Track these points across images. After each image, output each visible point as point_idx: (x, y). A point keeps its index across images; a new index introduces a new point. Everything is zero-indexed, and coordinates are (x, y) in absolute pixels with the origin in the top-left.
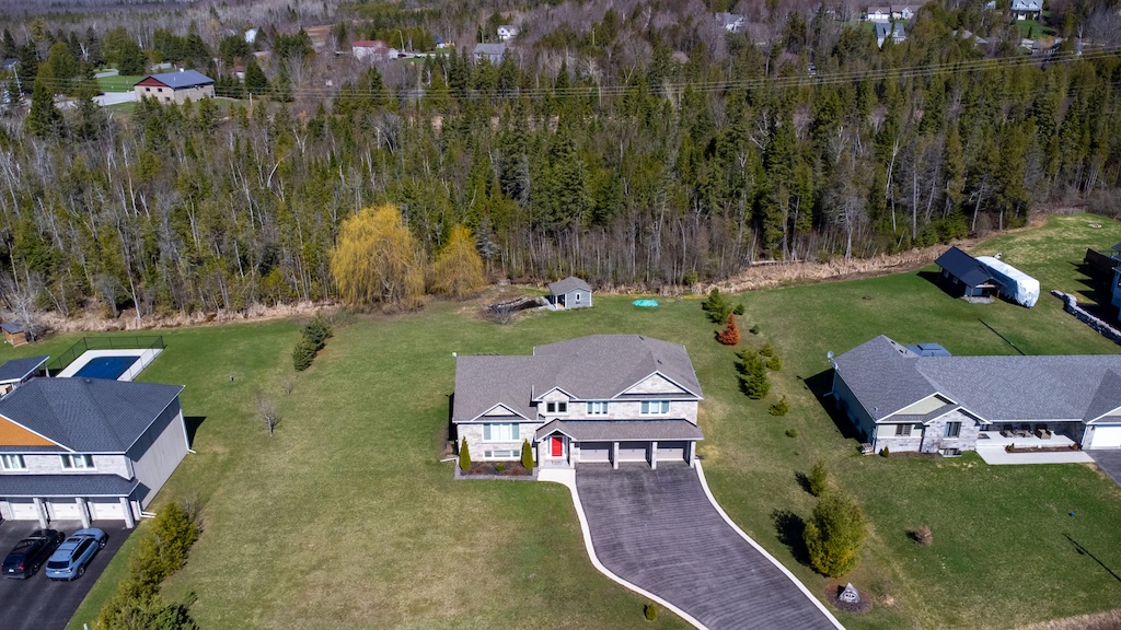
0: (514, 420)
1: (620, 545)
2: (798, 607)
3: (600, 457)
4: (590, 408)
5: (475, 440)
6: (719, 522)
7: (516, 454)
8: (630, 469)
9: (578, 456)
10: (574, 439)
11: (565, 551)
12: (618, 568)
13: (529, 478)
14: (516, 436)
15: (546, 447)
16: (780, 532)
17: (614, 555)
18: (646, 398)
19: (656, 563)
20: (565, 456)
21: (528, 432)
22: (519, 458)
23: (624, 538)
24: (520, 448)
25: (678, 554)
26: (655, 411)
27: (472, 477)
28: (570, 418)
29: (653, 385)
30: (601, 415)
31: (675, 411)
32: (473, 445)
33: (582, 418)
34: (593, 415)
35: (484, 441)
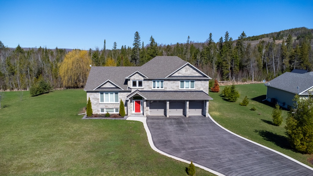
0: (116, 91)
1: (170, 141)
3: (159, 113)
4: (154, 85)
5: (96, 102)
6: (227, 133)
7: (117, 110)
8: (176, 117)
9: (148, 111)
10: (146, 99)
11: (135, 143)
12: (168, 150)
13: (122, 119)
14: (117, 100)
15: (132, 106)
16: (263, 137)
17: (165, 145)
18: (182, 80)
19: (192, 148)
20: (141, 112)
21: (123, 97)
22: (118, 113)
23: (172, 139)
24: (118, 106)
25: (205, 145)
26: (187, 86)
27: (91, 118)
28: (144, 90)
29: (186, 71)
30: (160, 88)
31: (197, 86)
32: (94, 105)
33: (151, 90)
34: (156, 88)
35: (100, 103)
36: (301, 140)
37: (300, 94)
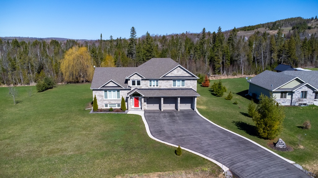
0: (118, 89)
1: (164, 131)
2: (256, 150)
3: (155, 107)
4: (151, 84)
5: (101, 98)
6: (210, 124)
7: (119, 105)
8: (169, 111)
9: (146, 106)
10: (143, 96)
11: (136, 133)
12: (162, 138)
13: (123, 113)
14: (118, 97)
15: (131, 101)
16: (238, 126)
17: (160, 134)
18: (175, 79)
19: (181, 136)
20: (140, 107)
21: (124, 94)
22: (120, 108)
23: (165, 129)
24: (120, 102)
25: (191, 133)
26: (179, 84)
27: (97, 113)
28: (142, 88)
29: (177, 72)
30: (156, 87)
31: (187, 85)
32: (99, 101)
33: (147, 88)
34: (152, 87)
35: (104, 99)
36: (264, 129)
37: (274, 90)
